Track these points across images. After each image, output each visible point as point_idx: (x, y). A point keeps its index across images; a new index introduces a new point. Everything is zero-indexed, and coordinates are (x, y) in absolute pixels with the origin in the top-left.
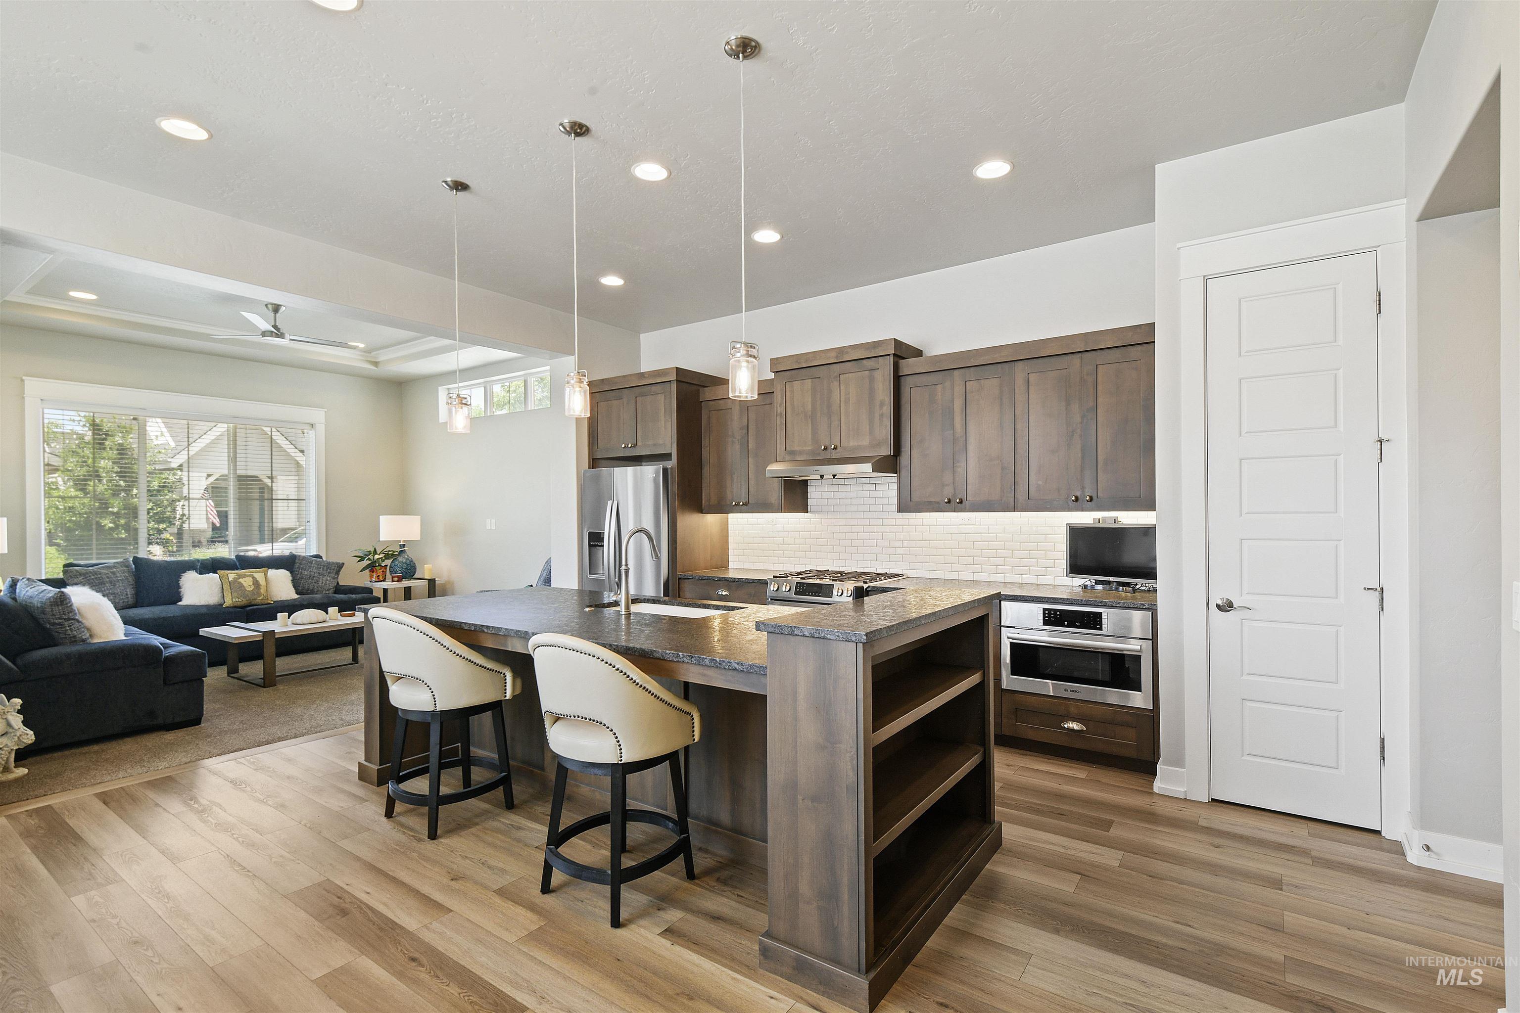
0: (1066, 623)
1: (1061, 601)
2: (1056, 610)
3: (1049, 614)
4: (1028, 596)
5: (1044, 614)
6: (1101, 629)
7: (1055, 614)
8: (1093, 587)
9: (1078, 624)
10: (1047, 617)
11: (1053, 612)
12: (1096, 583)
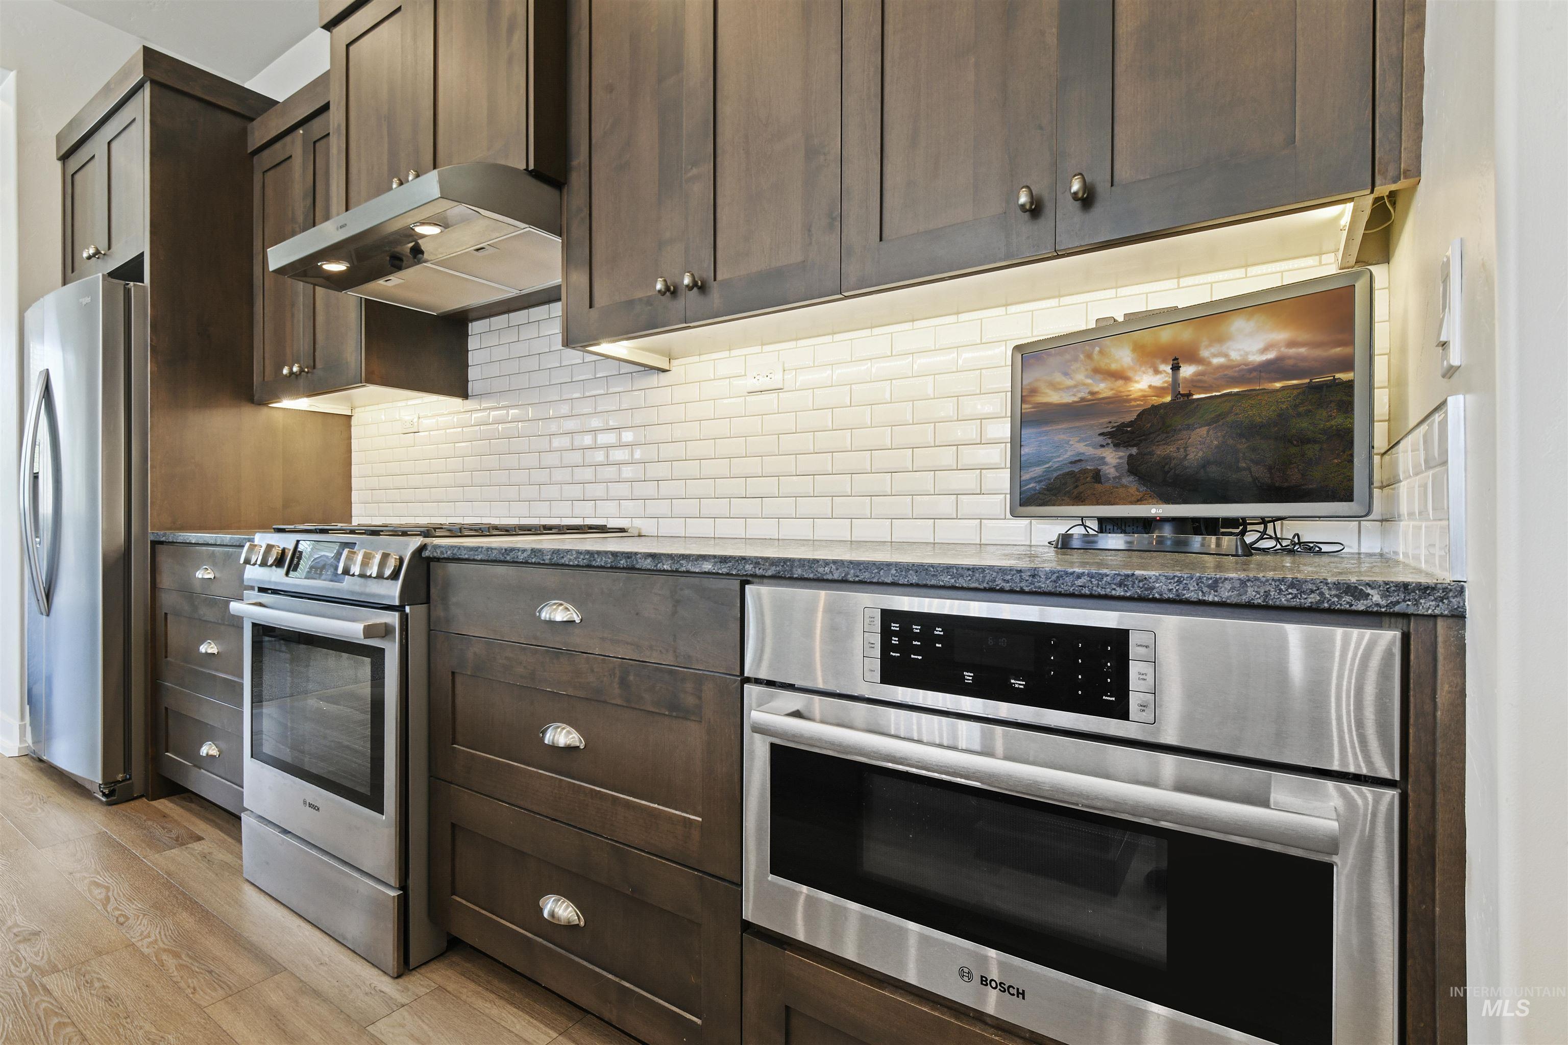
0: (968, 676)
1: (947, 580)
2: (929, 620)
3: (905, 635)
4: (826, 563)
5: (886, 633)
6: (1123, 714)
7: (927, 637)
8: (1088, 544)
9: (1019, 684)
10: (895, 648)
11: (917, 629)
12: (1101, 530)
